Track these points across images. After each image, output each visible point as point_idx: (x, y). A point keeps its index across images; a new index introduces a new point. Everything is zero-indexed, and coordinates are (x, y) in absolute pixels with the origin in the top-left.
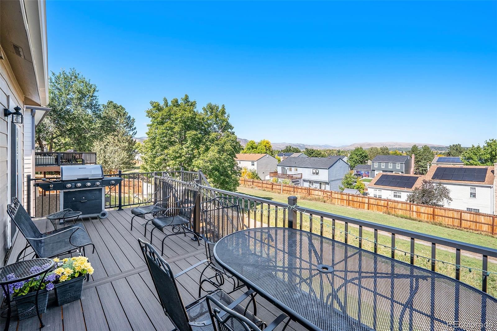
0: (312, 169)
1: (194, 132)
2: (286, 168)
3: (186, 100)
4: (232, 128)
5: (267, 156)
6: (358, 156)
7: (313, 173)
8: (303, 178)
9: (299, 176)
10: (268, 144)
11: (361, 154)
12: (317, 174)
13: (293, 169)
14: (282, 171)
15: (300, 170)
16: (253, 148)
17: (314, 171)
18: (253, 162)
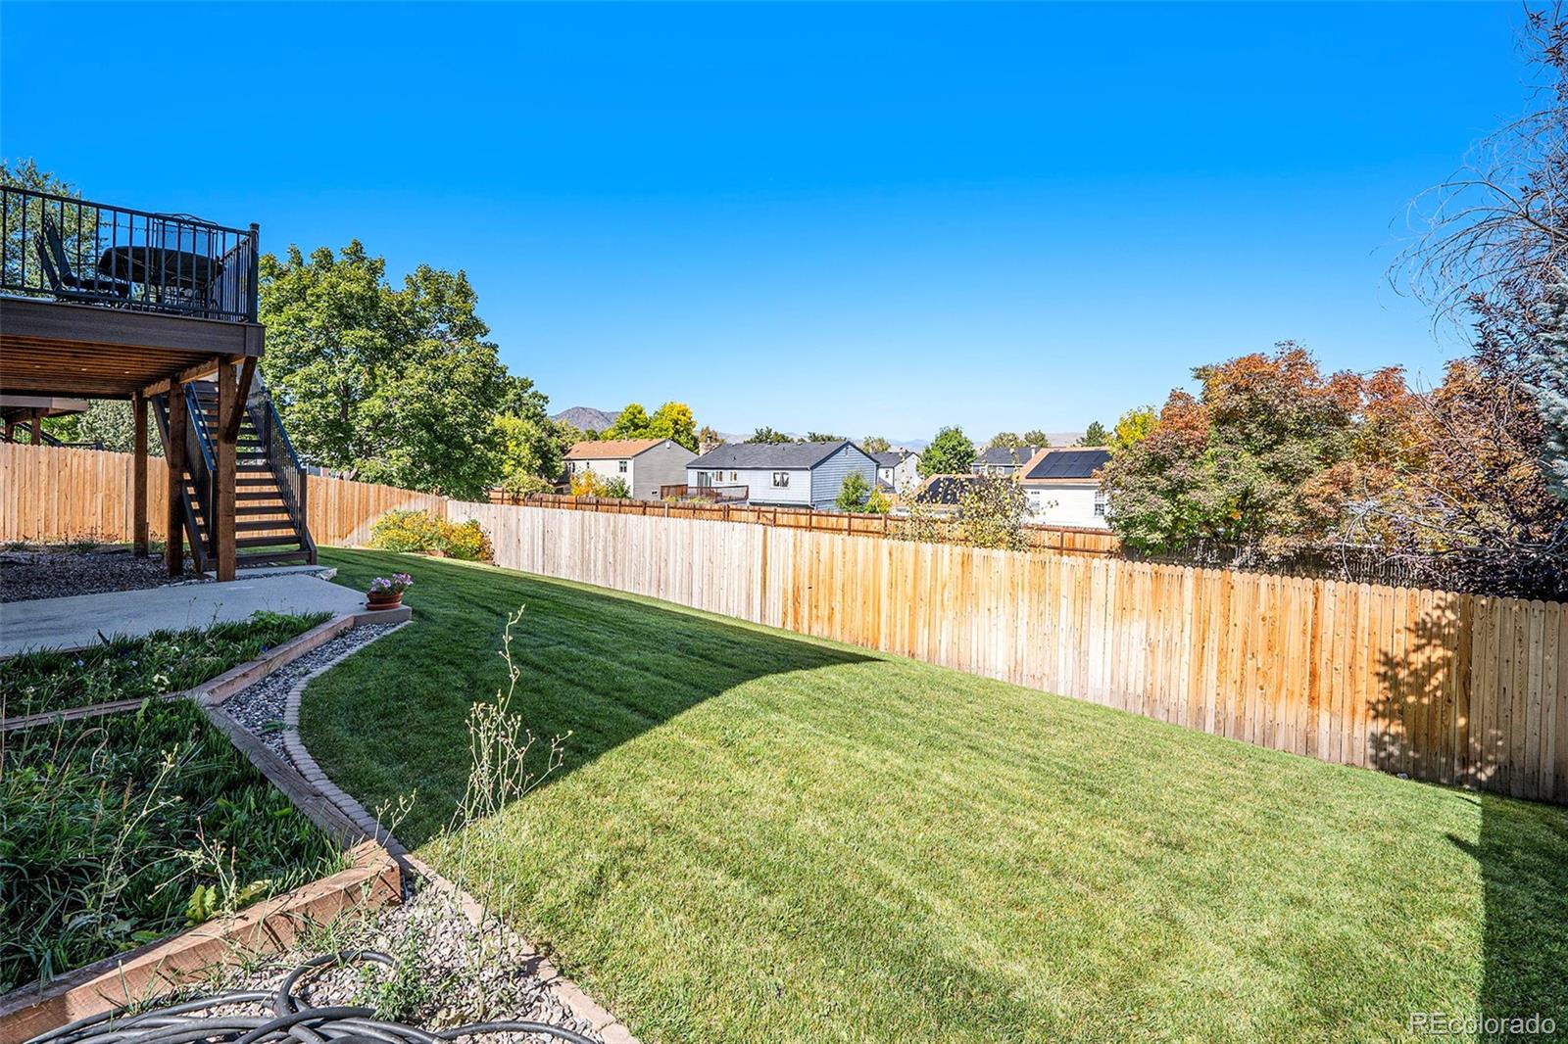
0: (772, 472)
1: (364, 332)
2: (710, 473)
3: (356, 253)
4: (487, 332)
5: (668, 445)
6: (945, 453)
7: (776, 484)
8: (752, 498)
9: (740, 493)
10: (684, 415)
11: (954, 448)
12: (785, 484)
13: (726, 474)
14: (699, 481)
15: (744, 478)
16: (637, 427)
17: (778, 478)
18: (623, 461)
